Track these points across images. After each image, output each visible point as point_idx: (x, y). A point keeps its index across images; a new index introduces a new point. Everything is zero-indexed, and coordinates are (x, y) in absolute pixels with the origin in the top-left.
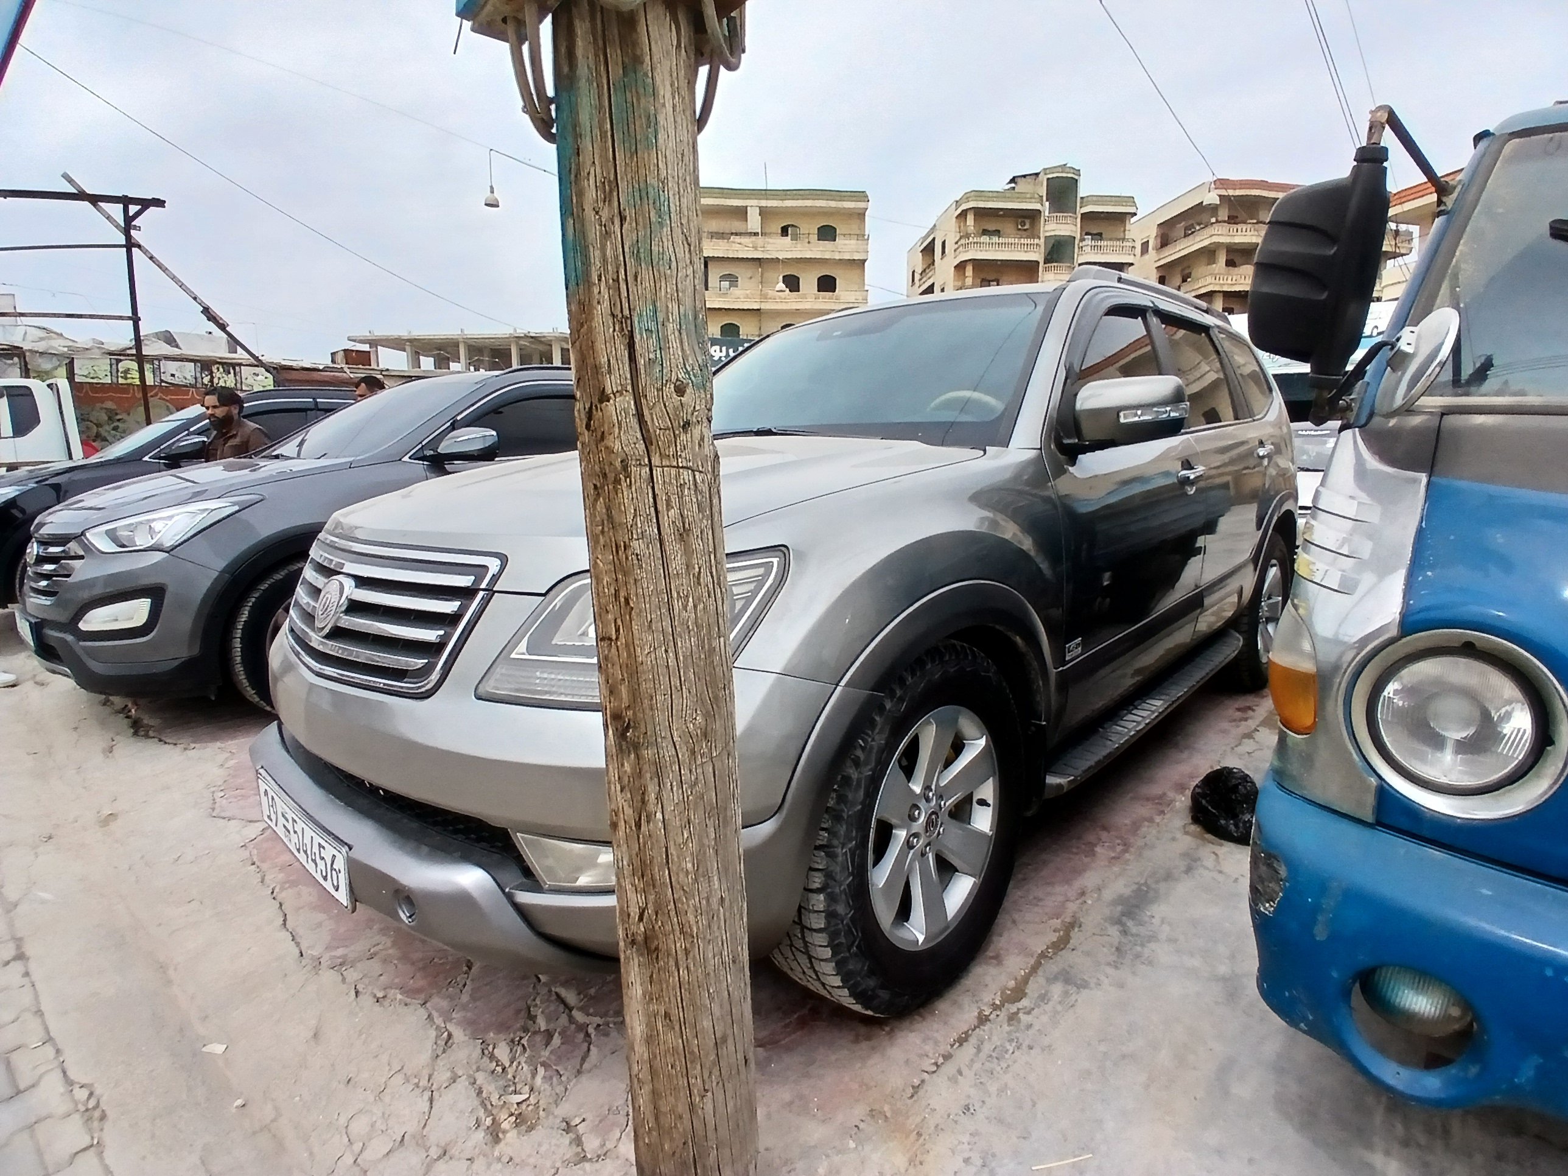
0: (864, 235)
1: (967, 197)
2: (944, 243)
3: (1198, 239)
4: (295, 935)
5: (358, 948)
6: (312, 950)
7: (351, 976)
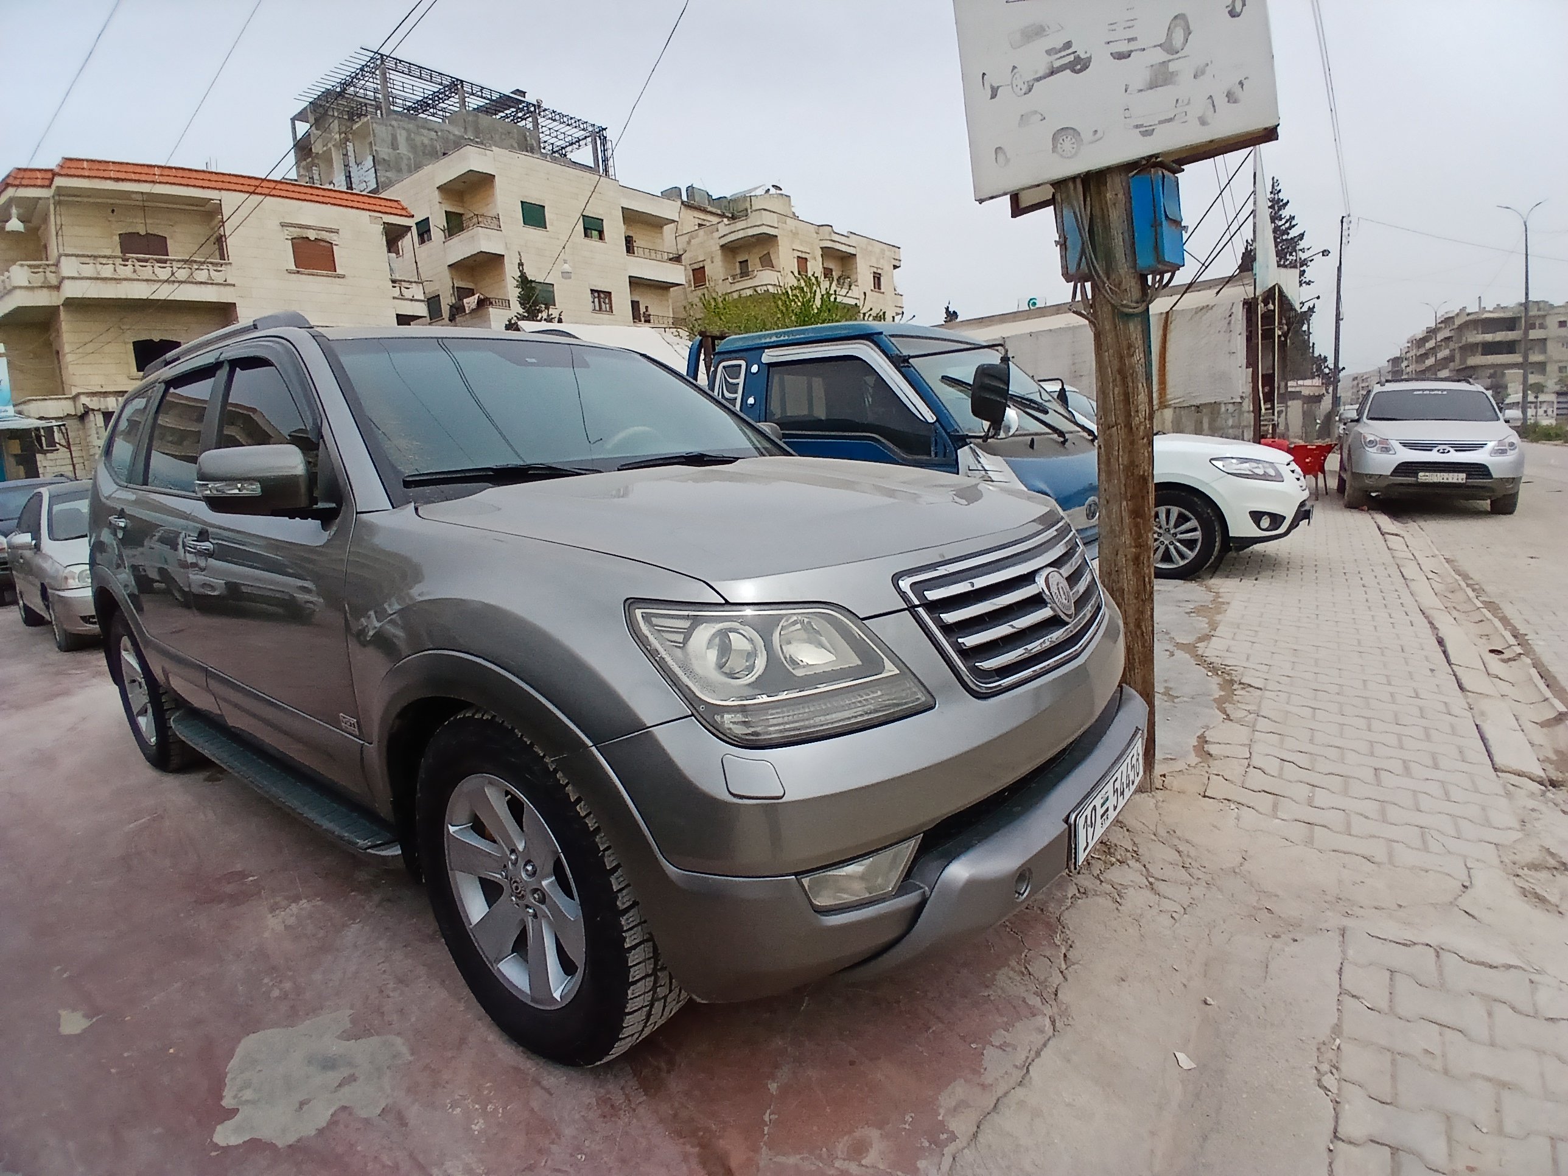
4: (1029, 1060)
5: (1021, 991)
6: (1041, 1031)
7: (1057, 979)
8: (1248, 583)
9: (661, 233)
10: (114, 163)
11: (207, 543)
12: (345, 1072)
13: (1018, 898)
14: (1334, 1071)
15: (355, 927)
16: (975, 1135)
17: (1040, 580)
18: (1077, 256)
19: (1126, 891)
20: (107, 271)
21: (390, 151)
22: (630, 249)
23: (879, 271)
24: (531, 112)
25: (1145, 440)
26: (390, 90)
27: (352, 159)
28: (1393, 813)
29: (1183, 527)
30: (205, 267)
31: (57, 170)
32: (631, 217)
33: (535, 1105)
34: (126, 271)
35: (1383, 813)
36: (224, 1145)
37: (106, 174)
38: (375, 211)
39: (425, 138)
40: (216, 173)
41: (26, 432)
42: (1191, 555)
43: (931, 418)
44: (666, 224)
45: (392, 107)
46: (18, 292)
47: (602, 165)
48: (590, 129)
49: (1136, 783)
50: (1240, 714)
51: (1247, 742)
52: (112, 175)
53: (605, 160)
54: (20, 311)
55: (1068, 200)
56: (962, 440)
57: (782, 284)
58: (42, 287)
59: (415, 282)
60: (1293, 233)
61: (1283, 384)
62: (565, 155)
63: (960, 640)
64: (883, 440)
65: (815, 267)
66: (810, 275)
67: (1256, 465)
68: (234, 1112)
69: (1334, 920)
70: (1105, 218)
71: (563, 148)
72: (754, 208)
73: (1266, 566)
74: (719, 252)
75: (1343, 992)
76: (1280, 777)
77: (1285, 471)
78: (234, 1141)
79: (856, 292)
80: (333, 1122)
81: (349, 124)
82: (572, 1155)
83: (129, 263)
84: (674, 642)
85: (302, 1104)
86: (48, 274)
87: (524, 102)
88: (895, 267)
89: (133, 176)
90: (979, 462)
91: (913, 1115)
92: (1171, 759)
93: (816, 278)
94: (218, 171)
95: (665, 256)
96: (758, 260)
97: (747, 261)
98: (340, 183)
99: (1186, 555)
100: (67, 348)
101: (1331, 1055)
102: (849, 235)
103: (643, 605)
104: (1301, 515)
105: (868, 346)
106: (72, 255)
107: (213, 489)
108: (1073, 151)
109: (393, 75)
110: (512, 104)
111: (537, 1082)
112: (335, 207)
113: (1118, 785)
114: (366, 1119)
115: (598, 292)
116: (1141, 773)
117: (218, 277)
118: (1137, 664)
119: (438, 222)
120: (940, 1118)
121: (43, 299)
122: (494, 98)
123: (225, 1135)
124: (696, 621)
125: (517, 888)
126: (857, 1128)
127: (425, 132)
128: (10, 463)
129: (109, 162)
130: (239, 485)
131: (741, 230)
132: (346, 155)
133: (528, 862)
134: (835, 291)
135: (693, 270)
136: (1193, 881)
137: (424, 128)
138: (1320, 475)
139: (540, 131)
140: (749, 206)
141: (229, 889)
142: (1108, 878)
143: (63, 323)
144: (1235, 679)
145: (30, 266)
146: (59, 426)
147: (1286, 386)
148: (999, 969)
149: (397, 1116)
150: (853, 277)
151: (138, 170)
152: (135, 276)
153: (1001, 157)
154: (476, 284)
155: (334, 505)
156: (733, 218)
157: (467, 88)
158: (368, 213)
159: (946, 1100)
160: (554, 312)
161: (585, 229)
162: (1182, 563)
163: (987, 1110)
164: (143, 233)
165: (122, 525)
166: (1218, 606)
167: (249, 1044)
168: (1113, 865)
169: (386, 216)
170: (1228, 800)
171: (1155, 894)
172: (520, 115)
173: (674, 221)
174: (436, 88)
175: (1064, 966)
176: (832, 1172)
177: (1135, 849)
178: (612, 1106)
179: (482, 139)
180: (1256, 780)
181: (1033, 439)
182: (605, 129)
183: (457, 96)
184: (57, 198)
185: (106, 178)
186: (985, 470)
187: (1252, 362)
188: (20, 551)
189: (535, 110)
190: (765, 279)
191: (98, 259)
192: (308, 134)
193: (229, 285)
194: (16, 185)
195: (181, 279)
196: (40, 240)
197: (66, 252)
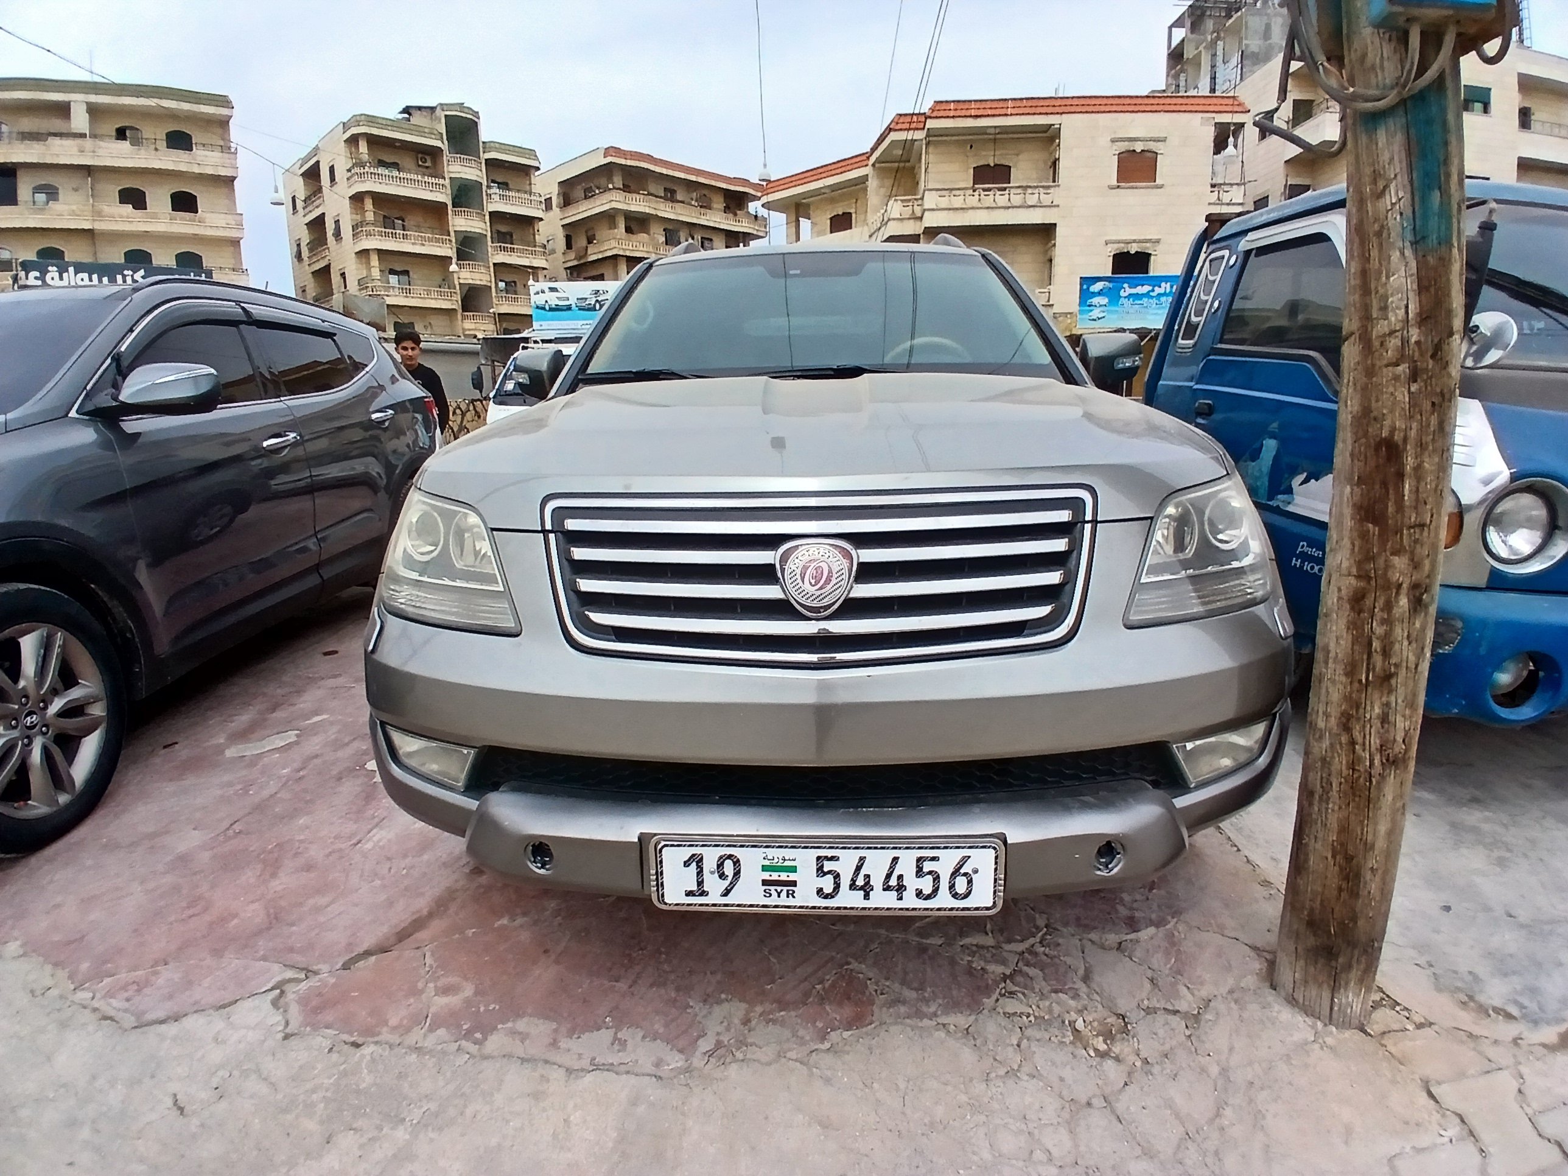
0: (229, 148)
1: (357, 120)
2: (332, 170)
3: (598, 203)
7: (761, 1054)
10: (975, 101)
20: (958, 202)
21: (1261, 42)
22: (1523, 123)
27: (1220, 58)
30: (1037, 191)
31: (929, 113)
32: (1529, 85)
34: (973, 201)
37: (968, 113)
38: (1208, 112)
40: (1065, 98)
46: (892, 222)
52: (973, 112)
58: (910, 218)
59: (1237, 184)
63: (578, 581)
64: (1322, 361)
81: (1223, 22)
83: (977, 193)
86: (915, 207)
89: (990, 112)
98: (1204, 89)
106: (934, 190)
112: (1167, 114)
113: (839, 868)
117: (1046, 200)
119: (1284, 113)
120: (499, 1026)
121: (910, 229)
130: (523, 376)
132: (1214, 55)
145: (902, 201)
151: (995, 105)
152: (980, 205)
154: (1313, 179)
158: (1201, 115)
161: (1468, 104)
164: (992, 164)
169: (1219, 115)
184: (928, 139)
185: (968, 116)
191: (954, 192)
192: (1183, 40)
193: (1055, 206)
194: (896, 130)
195: (1015, 204)
196: (915, 177)
197: (930, 187)
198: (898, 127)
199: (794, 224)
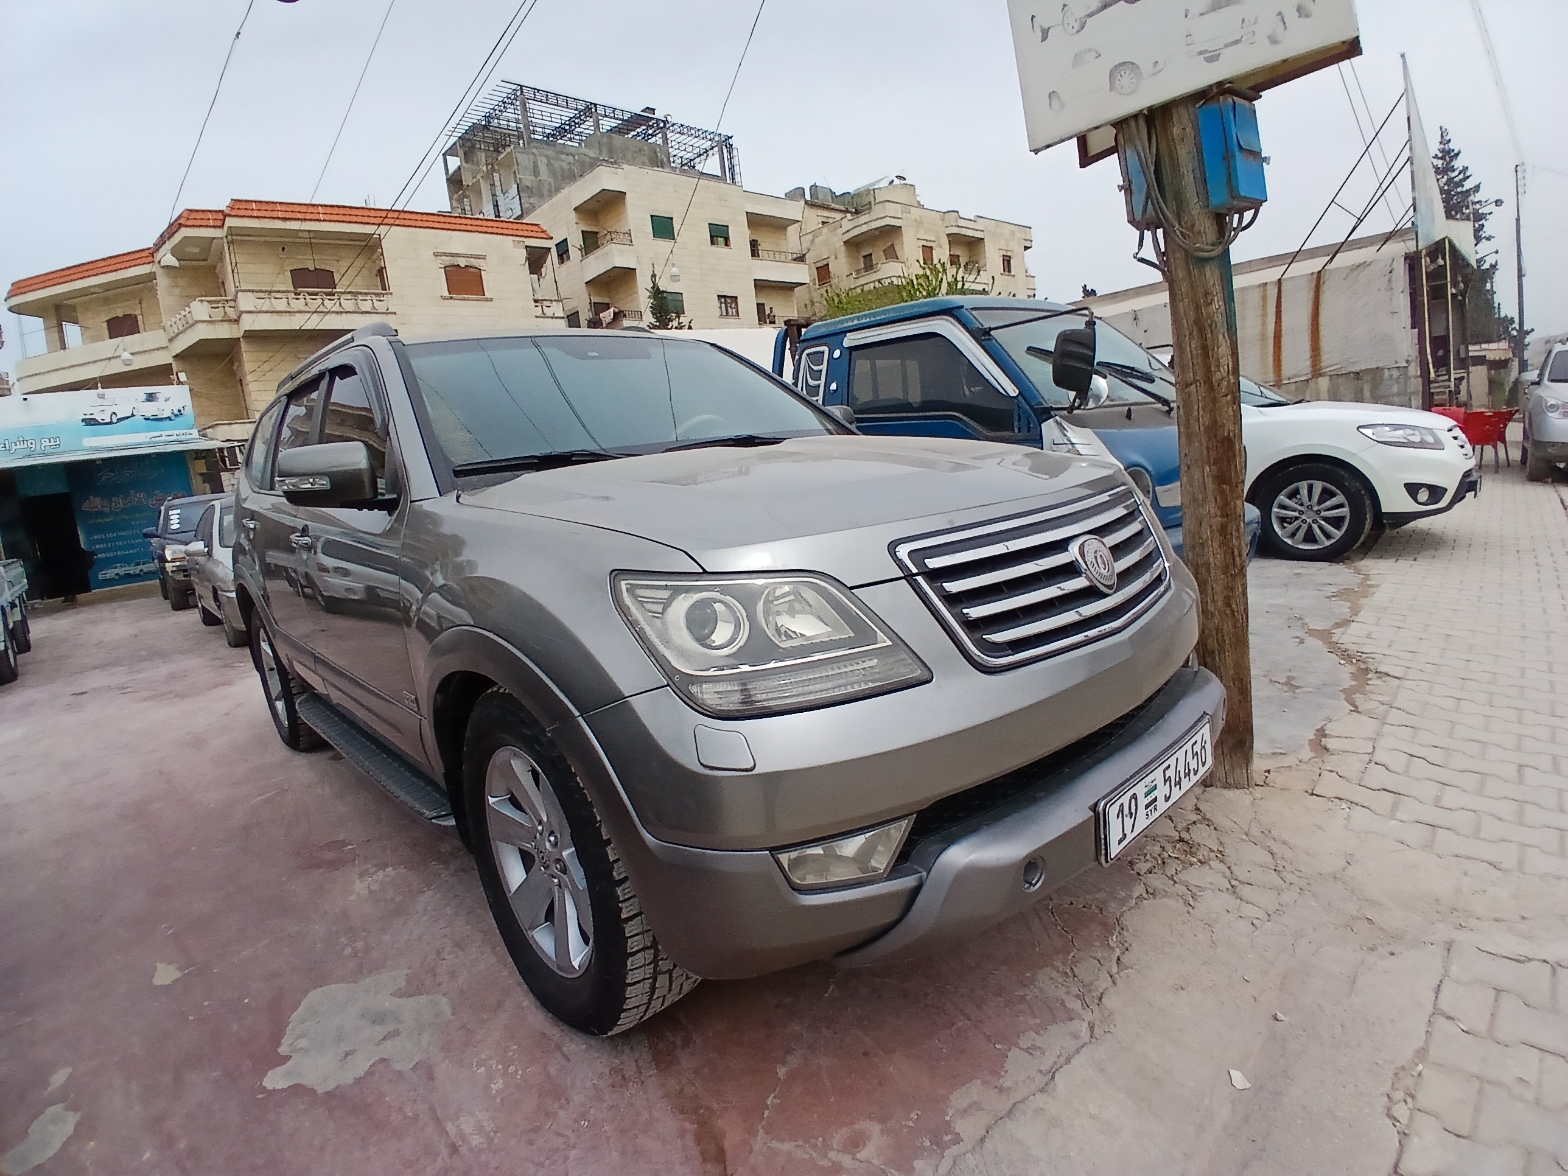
4: (1056, 1067)
5: (1061, 993)
6: (1075, 1036)
7: (1104, 982)
8: (1404, 564)
9: (785, 235)
10: (280, 203)
11: (307, 538)
12: (391, 1027)
13: (1029, 888)
14: (1409, 1100)
15: (430, 893)
16: (982, 1140)
17: (1074, 548)
18: (1143, 198)
19: (1201, 893)
20: (281, 305)
21: (533, 177)
22: (755, 253)
23: (1009, 254)
24: (661, 128)
25: (1229, 397)
26: (530, 119)
27: (498, 189)
28: (1532, 814)
29: (1328, 504)
30: (369, 298)
31: (227, 211)
32: (755, 221)
33: (552, 1070)
34: (299, 305)
35: (1521, 814)
36: (271, 1088)
37: (274, 214)
38: (517, 236)
39: (565, 162)
40: (374, 209)
41: (210, 452)
42: (1338, 534)
43: (1013, 391)
44: (788, 226)
45: (532, 136)
46: (199, 325)
47: (729, 173)
48: (717, 138)
49: (1200, 774)
50: (1371, 705)
51: (1372, 735)
52: (280, 215)
53: (732, 168)
54: (202, 342)
55: (1130, 140)
56: (1046, 413)
57: (906, 275)
58: (222, 321)
59: (556, 301)
60: (1468, 185)
61: (1462, 347)
62: (694, 167)
63: (965, 611)
64: (964, 418)
65: (942, 254)
66: (935, 261)
67: (1411, 432)
68: (287, 1058)
69: (1443, 932)
70: (1173, 155)
71: (691, 160)
72: (877, 201)
73: (1428, 544)
74: (843, 248)
75: (1436, 1011)
76: (1406, 773)
77: (1446, 438)
78: (281, 1085)
79: (984, 277)
80: (370, 1073)
81: (494, 155)
82: (576, 1121)
83: (301, 296)
84: (655, 612)
85: (347, 1054)
86: (227, 309)
87: (653, 119)
88: (1026, 248)
89: (299, 216)
90: (1065, 435)
91: (919, 1113)
92: (1281, 754)
93: (943, 265)
94: (377, 207)
95: (790, 257)
96: (882, 253)
97: (871, 255)
98: (489, 212)
99: (1333, 535)
100: (249, 378)
101: (1409, 1082)
102: (976, 219)
103: (628, 577)
104: (1466, 487)
105: (947, 320)
106: (249, 291)
107: (290, 483)
108: (1133, 86)
109: (532, 105)
110: (643, 122)
111: (558, 1048)
112: (481, 234)
113: (1171, 773)
114: (399, 1071)
115: (724, 297)
116: (1209, 762)
117: (380, 306)
118: (1227, 647)
119: (575, 242)
120: (948, 1118)
121: (224, 332)
122: (625, 118)
123: (275, 1080)
124: (677, 591)
125: (543, 858)
126: (858, 1120)
127: (563, 157)
128: (197, 482)
129: (276, 203)
130: (311, 480)
131: (865, 223)
132: (493, 185)
133: (552, 833)
134: (963, 278)
135: (817, 268)
136: (1284, 886)
137: (562, 153)
138: (1500, 446)
139: (670, 145)
140: (873, 200)
141: (329, 855)
142: (1183, 879)
143: (244, 354)
144: (1372, 668)
145: (209, 302)
146: (239, 446)
147: (1467, 351)
148: (1041, 968)
149: (427, 1070)
150: (981, 263)
151: (304, 209)
152: (307, 309)
153: (1055, 102)
154: (611, 298)
155: (395, 496)
156: (857, 212)
157: (601, 111)
158: (511, 237)
159: (959, 1099)
160: (684, 320)
161: (711, 237)
162: (1328, 543)
163: (1001, 1116)
164: (312, 269)
165: (252, 526)
166: (1366, 588)
167: (315, 996)
168: (1191, 865)
169: (528, 240)
170: (1340, 799)
171: (1237, 898)
172: (650, 132)
173: (798, 221)
174: (571, 113)
175: (1115, 969)
176: (824, 1163)
177: (1221, 849)
178: (623, 1077)
179: (614, 158)
180: (1377, 777)
181: (1129, 409)
182: (731, 137)
183: (591, 120)
184: (230, 238)
185: (274, 218)
186: (1073, 444)
187: (1416, 321)
188: (196, 558)
189: (664, 125)
190: (890, 271)
191: (273, 294)
192: (459, 168)
193: (391, 313)
194: (187, 226)
195: (348, 310)
196: (217, 278)
197: (243, 288)
198: (190, 223)
199: (56, 329)
